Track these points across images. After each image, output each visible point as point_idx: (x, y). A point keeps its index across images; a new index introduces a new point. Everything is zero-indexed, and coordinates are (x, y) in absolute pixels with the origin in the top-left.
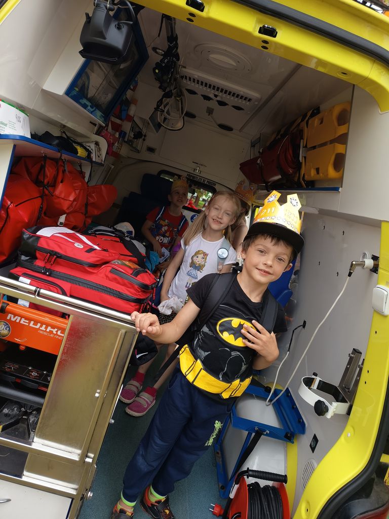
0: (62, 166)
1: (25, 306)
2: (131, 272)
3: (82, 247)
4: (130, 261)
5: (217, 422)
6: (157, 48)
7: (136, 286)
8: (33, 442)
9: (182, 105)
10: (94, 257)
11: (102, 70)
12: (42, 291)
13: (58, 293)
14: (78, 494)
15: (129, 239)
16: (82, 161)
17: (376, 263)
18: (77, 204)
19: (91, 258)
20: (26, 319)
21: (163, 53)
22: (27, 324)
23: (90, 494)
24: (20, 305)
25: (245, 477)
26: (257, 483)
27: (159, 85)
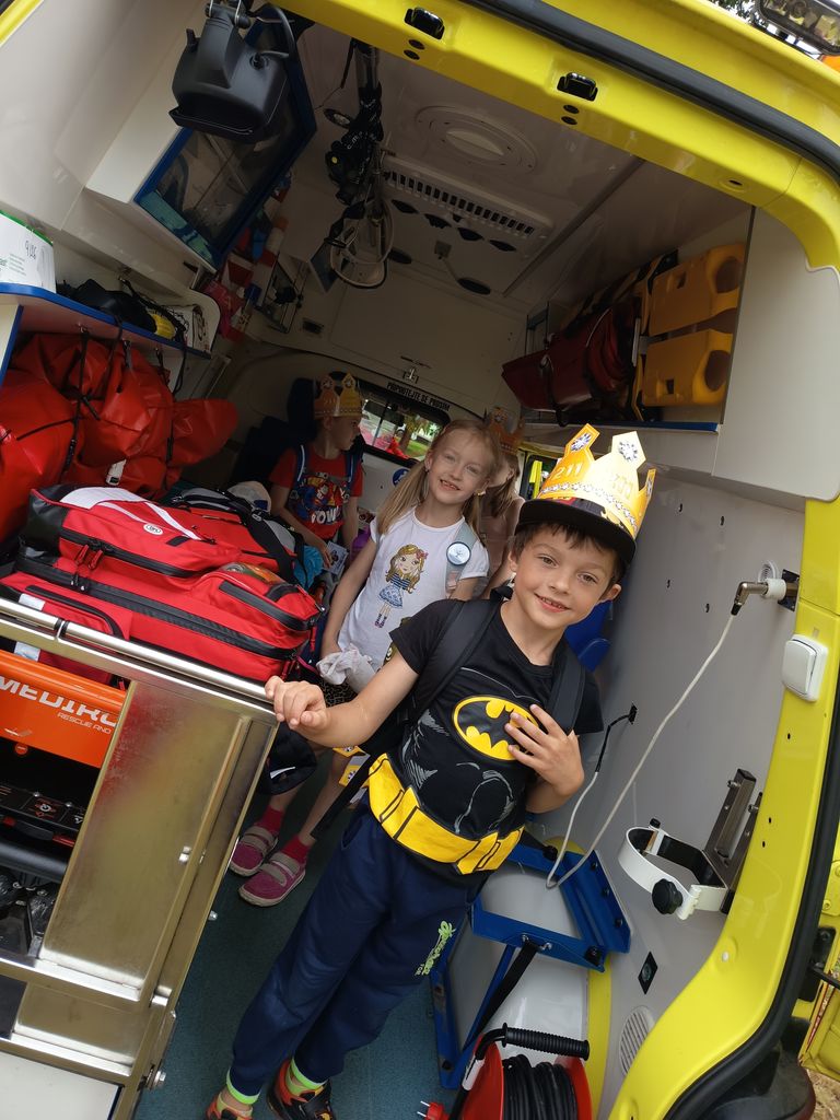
0: (120, 355)
1: (30, 659)
2: (264, 590)
3: (159, 532)
4: (261, 565)
5: (444, 923)
6: (334, 112)
7: (276, 622)
8: (38, 958)
9: (383, 233)
10: (183, 555)
11: (216, 154)
12: (73, 627)
13: (104, 632)
14: (133, 1075)
15: (260, 519)
16: (165, 347)
17: (792, 587)
18: (149, 439)
19: (179, 558)
20: (31, 687)
21: (348, 122)
22: (34, 698)
23: (160, 1077)
24: (19, 656)
25: (499, 1044)
26: (522, 1058)
27: (338, 189)
